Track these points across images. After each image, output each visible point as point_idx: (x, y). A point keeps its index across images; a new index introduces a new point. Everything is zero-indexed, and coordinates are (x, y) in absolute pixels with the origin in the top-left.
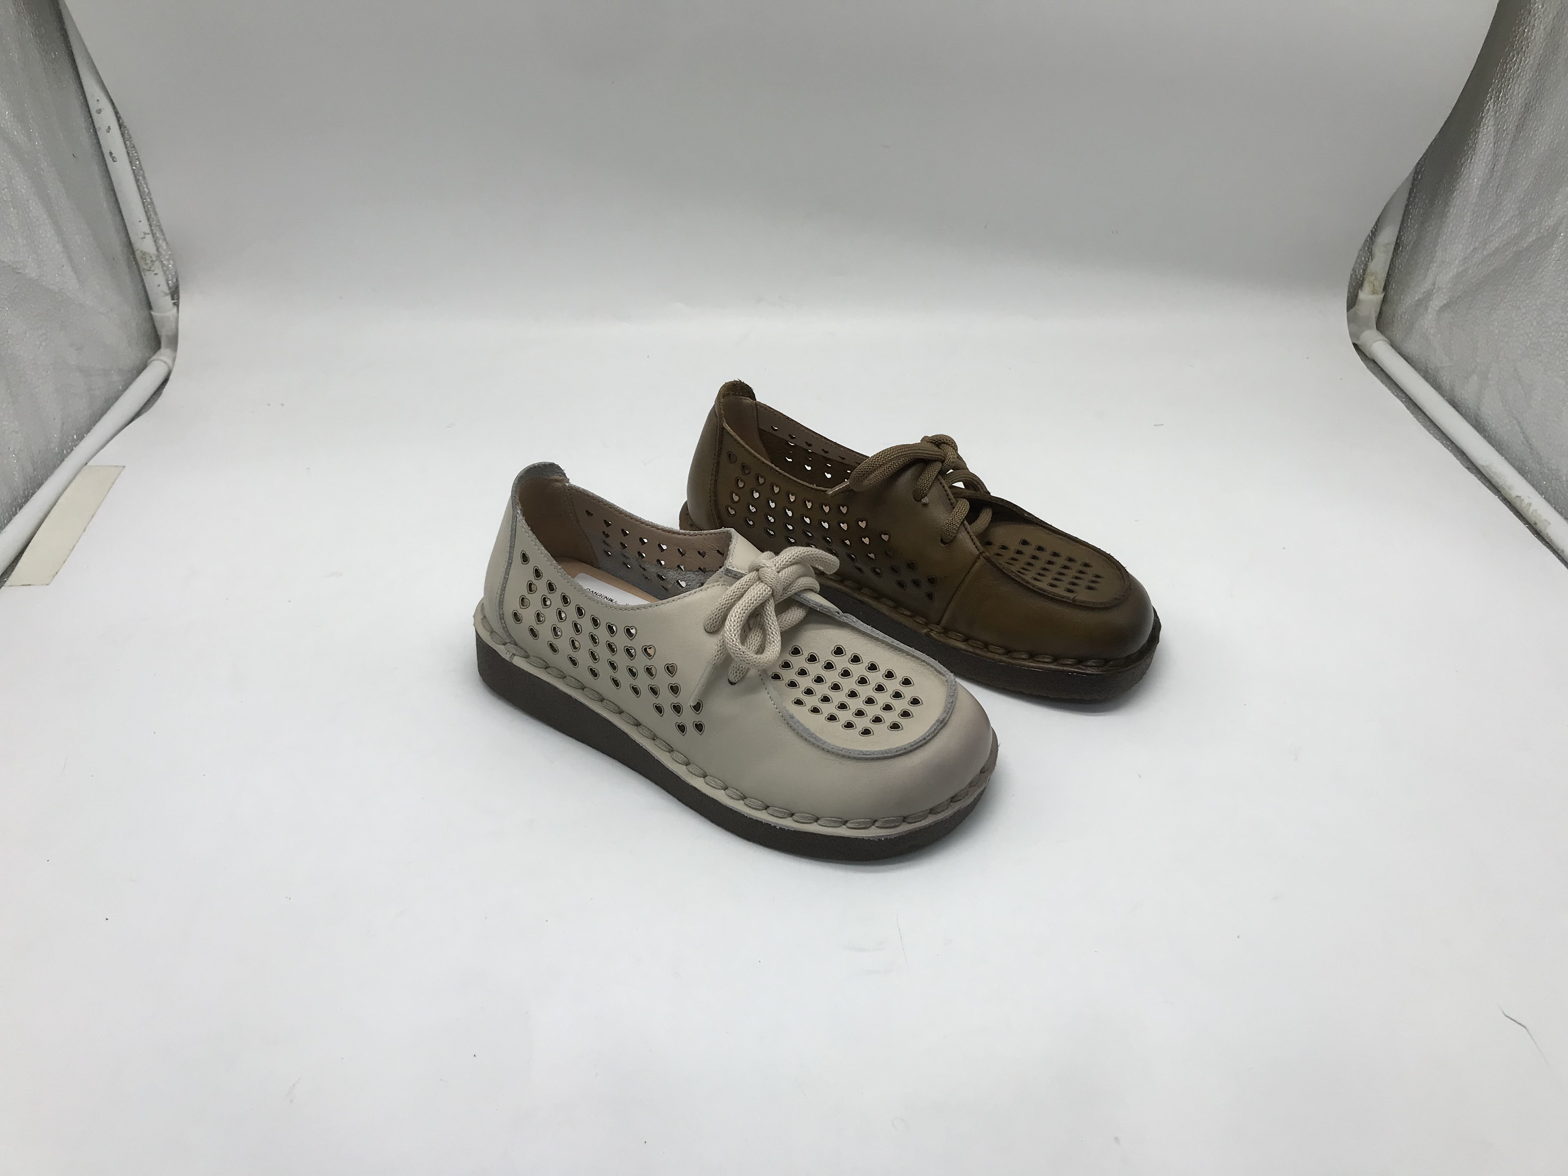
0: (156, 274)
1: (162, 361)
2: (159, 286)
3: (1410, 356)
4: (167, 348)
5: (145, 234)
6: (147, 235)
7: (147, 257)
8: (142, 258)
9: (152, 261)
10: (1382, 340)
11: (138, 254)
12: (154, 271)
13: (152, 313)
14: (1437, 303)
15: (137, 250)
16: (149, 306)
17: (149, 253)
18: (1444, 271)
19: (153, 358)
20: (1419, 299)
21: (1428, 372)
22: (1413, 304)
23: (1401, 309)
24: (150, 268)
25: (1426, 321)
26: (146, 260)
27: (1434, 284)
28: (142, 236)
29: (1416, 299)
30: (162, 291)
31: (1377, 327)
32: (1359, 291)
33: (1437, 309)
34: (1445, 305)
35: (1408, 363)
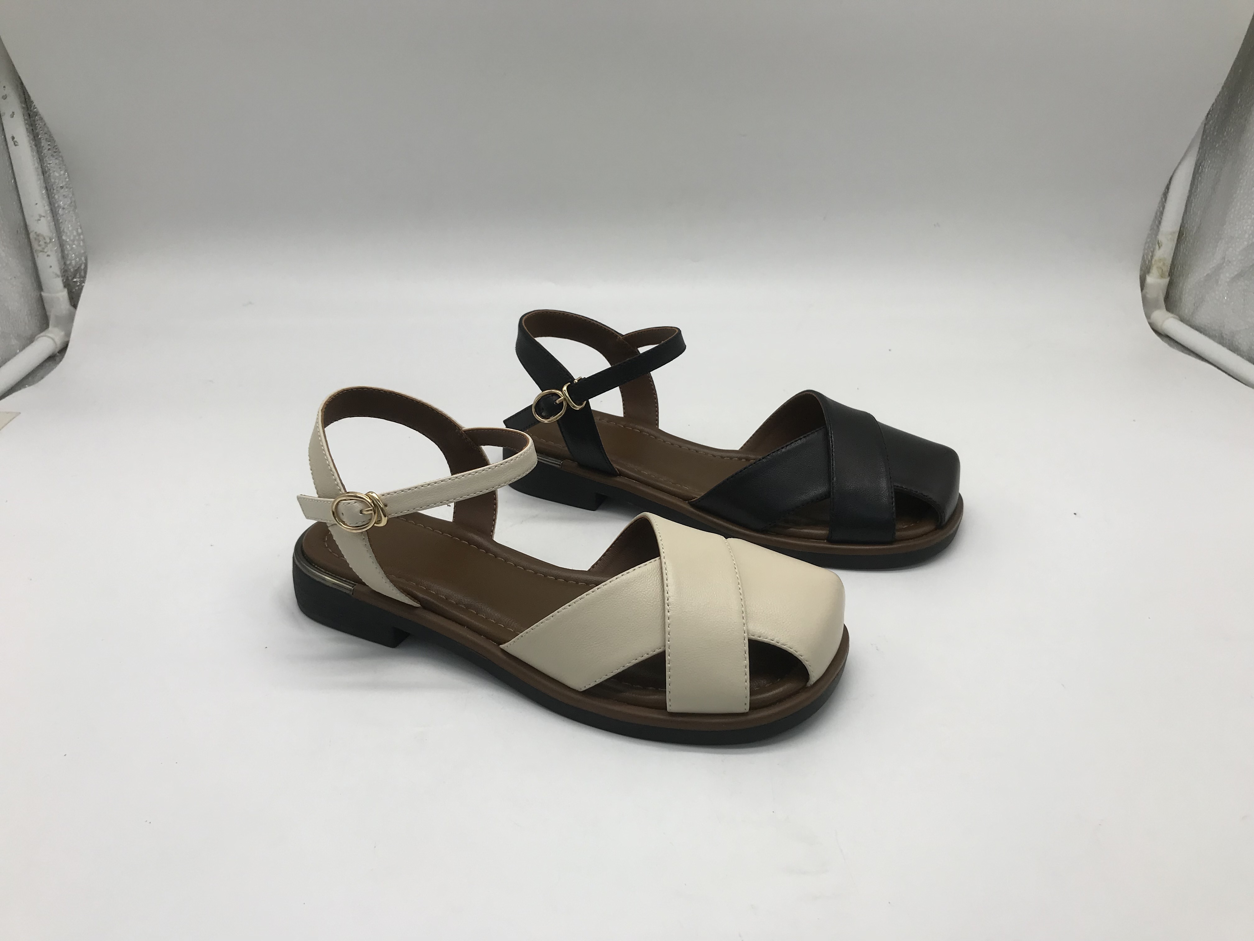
0: (48, 256)
1: (49, 337)
2: (51, 267)
3: (1202, 326)
4: (55, 326)
5: (41, 216)
6: (42, 219)
7: (41, 238)
8: (36, 239)
9: (45, 243)
10: (1172, 317)
11: (32, 236)
12: (46, 252)
13: (43, 294)
14: (1226, 276)
15: (33, 231)
16: (39, 286)
17: (42, 236)
18: (1234, 245)
19: (42, 334)
20: (1206, 275)
21: (1222, 337)
22: (1202, 280)
23: (1189, 286)
24: (44, 249)
25: (1217, 293)
26: (39, 241)
27: (1224, 258)
28: (38, 217)
29: (1205, 275)
30: (53, 272)
31: (1166, 306)
32: (1147, 276)
33: (1228, 280)
34: (1236, 275)
35: (1201, 332)
